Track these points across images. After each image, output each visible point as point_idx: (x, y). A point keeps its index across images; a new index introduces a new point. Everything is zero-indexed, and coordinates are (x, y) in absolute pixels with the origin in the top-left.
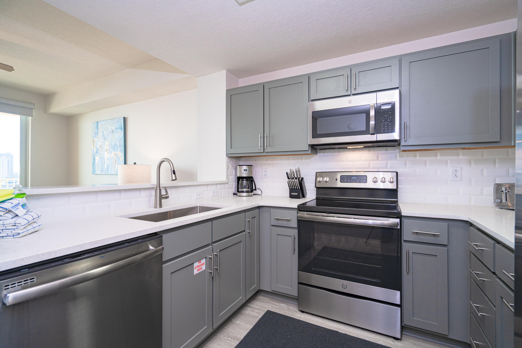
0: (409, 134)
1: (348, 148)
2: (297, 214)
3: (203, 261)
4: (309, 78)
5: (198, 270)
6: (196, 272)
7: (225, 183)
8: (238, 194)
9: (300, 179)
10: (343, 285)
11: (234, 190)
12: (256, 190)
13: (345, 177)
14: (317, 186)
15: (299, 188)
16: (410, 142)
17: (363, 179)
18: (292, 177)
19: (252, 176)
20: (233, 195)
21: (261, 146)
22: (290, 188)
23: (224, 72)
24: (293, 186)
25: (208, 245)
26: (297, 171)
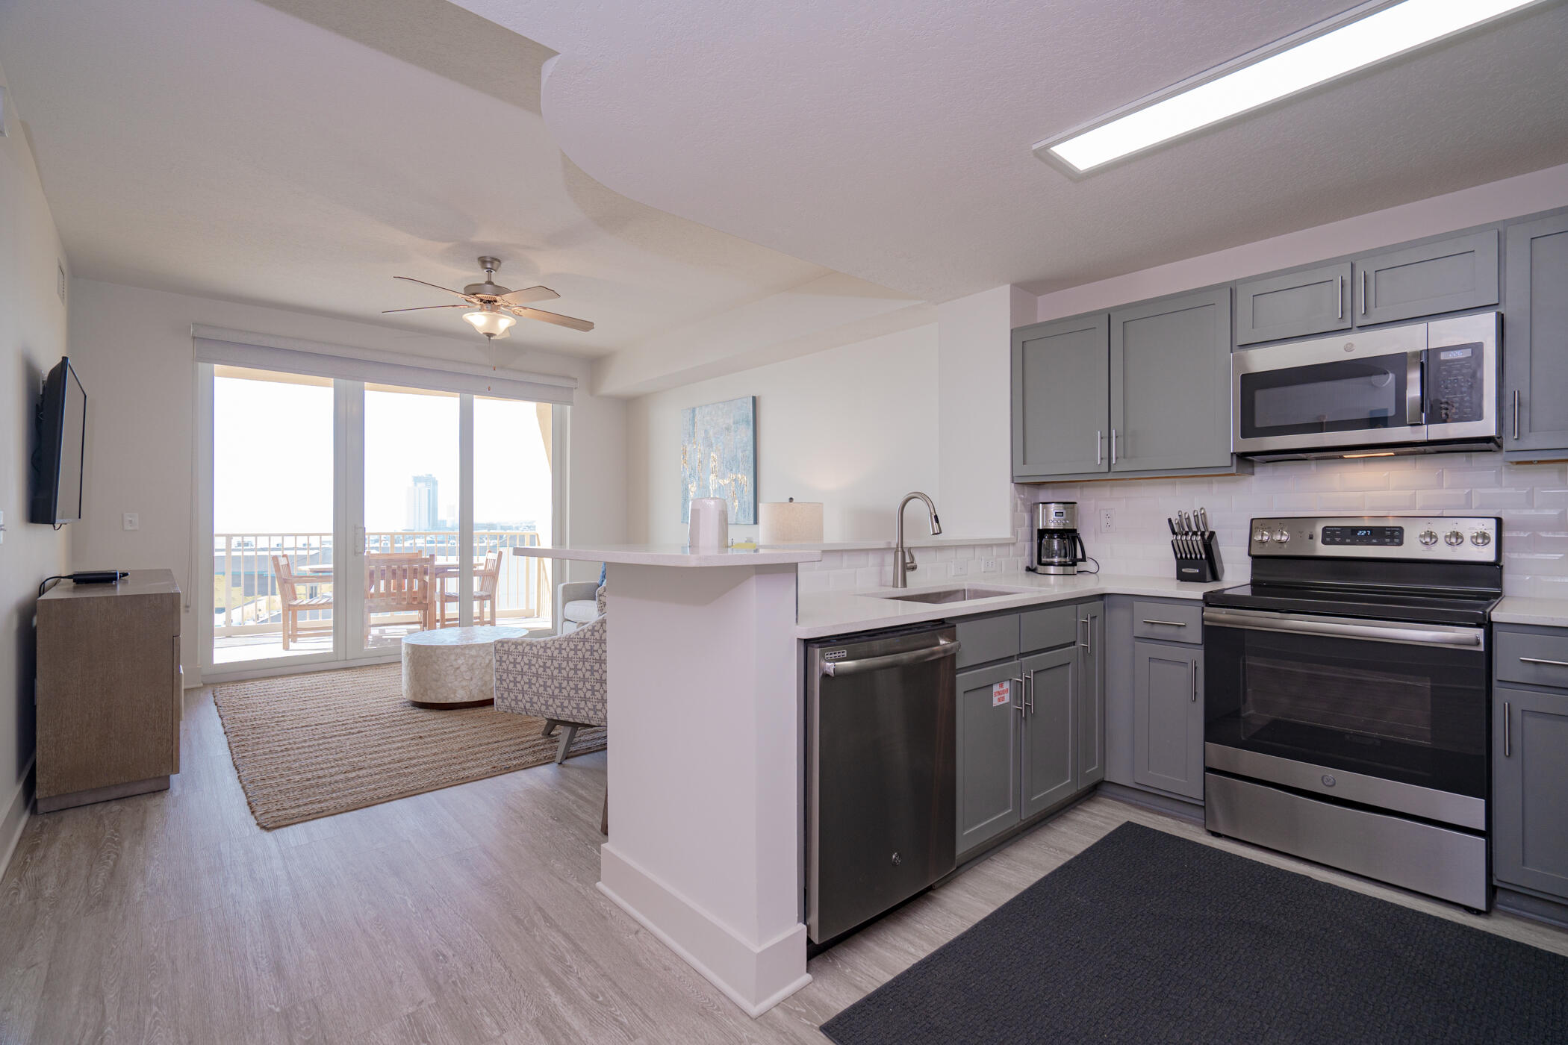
0: (1528, 422)
1: (1345, 456)
2: (1203, 612)
3: (1006, 685)
4: (1232, 293)
5: (999, 700)
6: (996, 702)
7: (1008, 544)
8: (1041, 569)
9: (1207, 534)
10: (1325, 778)
11: (1025, 560)
12: (1085, 561)
13: (1337, 531)
14: (1253, 553)
15: (1204, 557)
16: (1532, 442)
17: (1392, 535)
18: (1184, 529)
19: (1075, 528)
20: (1025, 572)
21: (1101, 459)
22: (1179, 556)
23: (1006, 289)
24: (1187, 552)
25: (1010, 658)
26: (1197, 515)
